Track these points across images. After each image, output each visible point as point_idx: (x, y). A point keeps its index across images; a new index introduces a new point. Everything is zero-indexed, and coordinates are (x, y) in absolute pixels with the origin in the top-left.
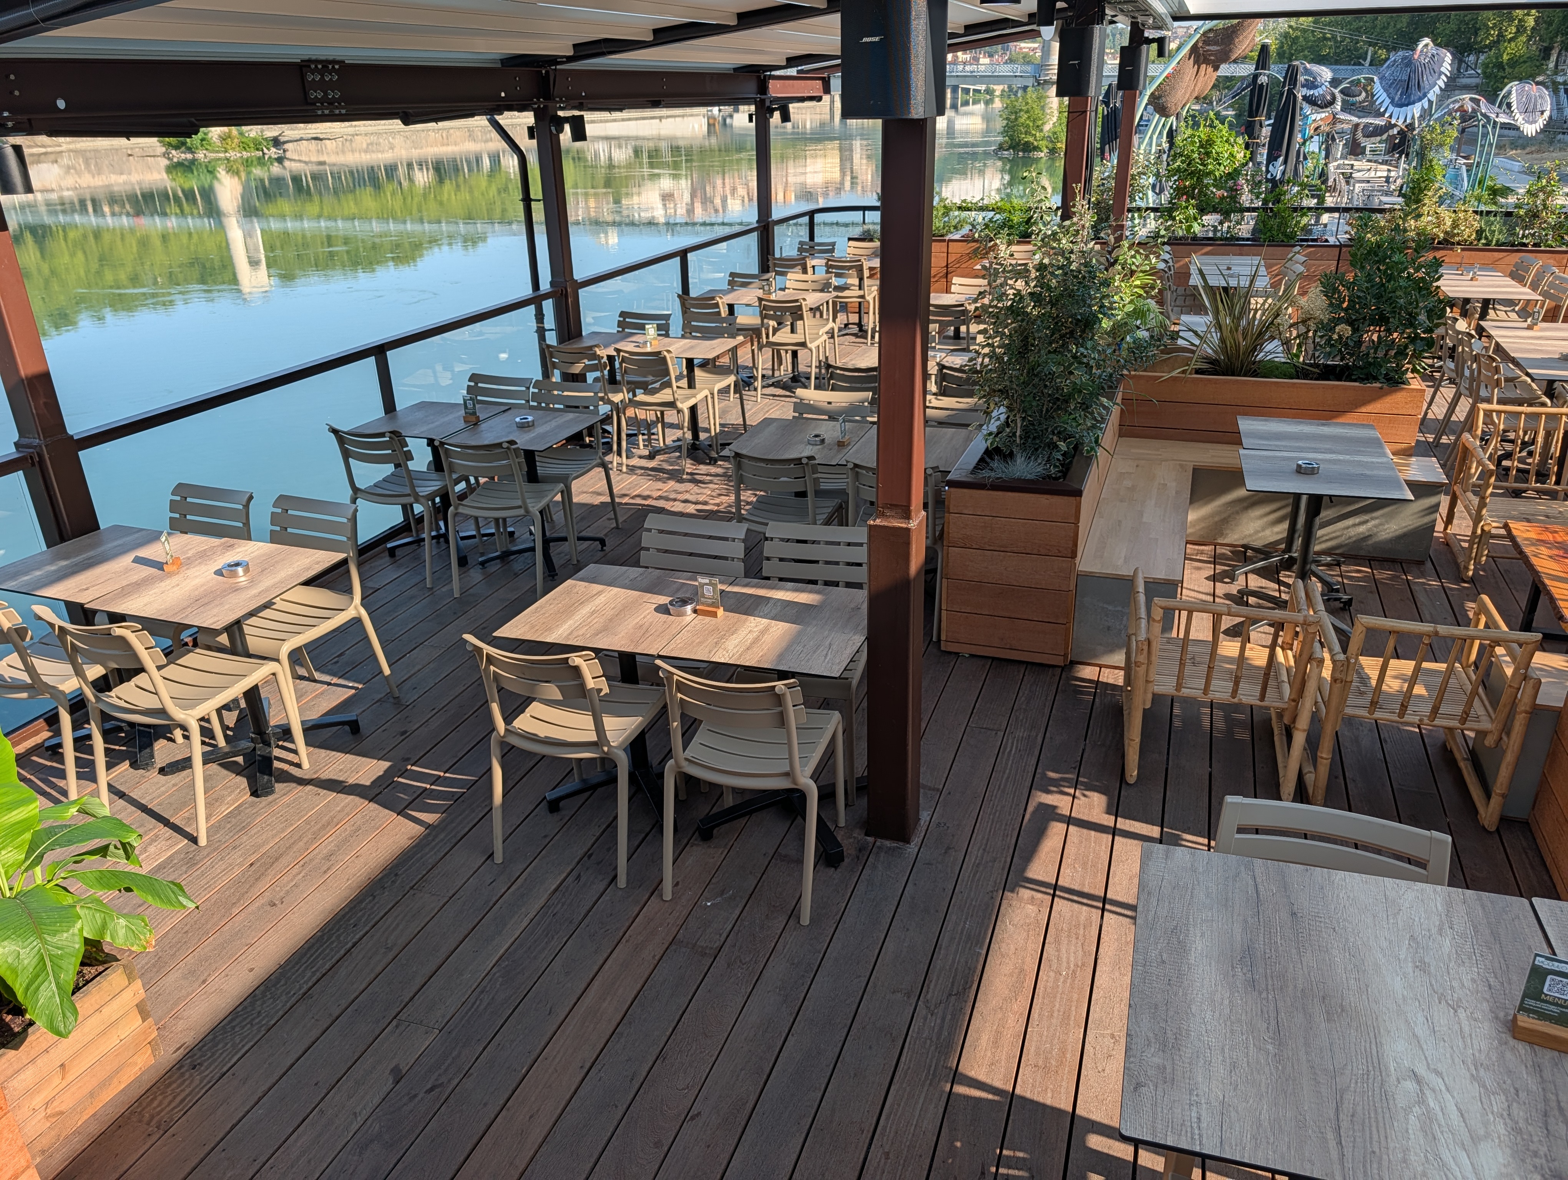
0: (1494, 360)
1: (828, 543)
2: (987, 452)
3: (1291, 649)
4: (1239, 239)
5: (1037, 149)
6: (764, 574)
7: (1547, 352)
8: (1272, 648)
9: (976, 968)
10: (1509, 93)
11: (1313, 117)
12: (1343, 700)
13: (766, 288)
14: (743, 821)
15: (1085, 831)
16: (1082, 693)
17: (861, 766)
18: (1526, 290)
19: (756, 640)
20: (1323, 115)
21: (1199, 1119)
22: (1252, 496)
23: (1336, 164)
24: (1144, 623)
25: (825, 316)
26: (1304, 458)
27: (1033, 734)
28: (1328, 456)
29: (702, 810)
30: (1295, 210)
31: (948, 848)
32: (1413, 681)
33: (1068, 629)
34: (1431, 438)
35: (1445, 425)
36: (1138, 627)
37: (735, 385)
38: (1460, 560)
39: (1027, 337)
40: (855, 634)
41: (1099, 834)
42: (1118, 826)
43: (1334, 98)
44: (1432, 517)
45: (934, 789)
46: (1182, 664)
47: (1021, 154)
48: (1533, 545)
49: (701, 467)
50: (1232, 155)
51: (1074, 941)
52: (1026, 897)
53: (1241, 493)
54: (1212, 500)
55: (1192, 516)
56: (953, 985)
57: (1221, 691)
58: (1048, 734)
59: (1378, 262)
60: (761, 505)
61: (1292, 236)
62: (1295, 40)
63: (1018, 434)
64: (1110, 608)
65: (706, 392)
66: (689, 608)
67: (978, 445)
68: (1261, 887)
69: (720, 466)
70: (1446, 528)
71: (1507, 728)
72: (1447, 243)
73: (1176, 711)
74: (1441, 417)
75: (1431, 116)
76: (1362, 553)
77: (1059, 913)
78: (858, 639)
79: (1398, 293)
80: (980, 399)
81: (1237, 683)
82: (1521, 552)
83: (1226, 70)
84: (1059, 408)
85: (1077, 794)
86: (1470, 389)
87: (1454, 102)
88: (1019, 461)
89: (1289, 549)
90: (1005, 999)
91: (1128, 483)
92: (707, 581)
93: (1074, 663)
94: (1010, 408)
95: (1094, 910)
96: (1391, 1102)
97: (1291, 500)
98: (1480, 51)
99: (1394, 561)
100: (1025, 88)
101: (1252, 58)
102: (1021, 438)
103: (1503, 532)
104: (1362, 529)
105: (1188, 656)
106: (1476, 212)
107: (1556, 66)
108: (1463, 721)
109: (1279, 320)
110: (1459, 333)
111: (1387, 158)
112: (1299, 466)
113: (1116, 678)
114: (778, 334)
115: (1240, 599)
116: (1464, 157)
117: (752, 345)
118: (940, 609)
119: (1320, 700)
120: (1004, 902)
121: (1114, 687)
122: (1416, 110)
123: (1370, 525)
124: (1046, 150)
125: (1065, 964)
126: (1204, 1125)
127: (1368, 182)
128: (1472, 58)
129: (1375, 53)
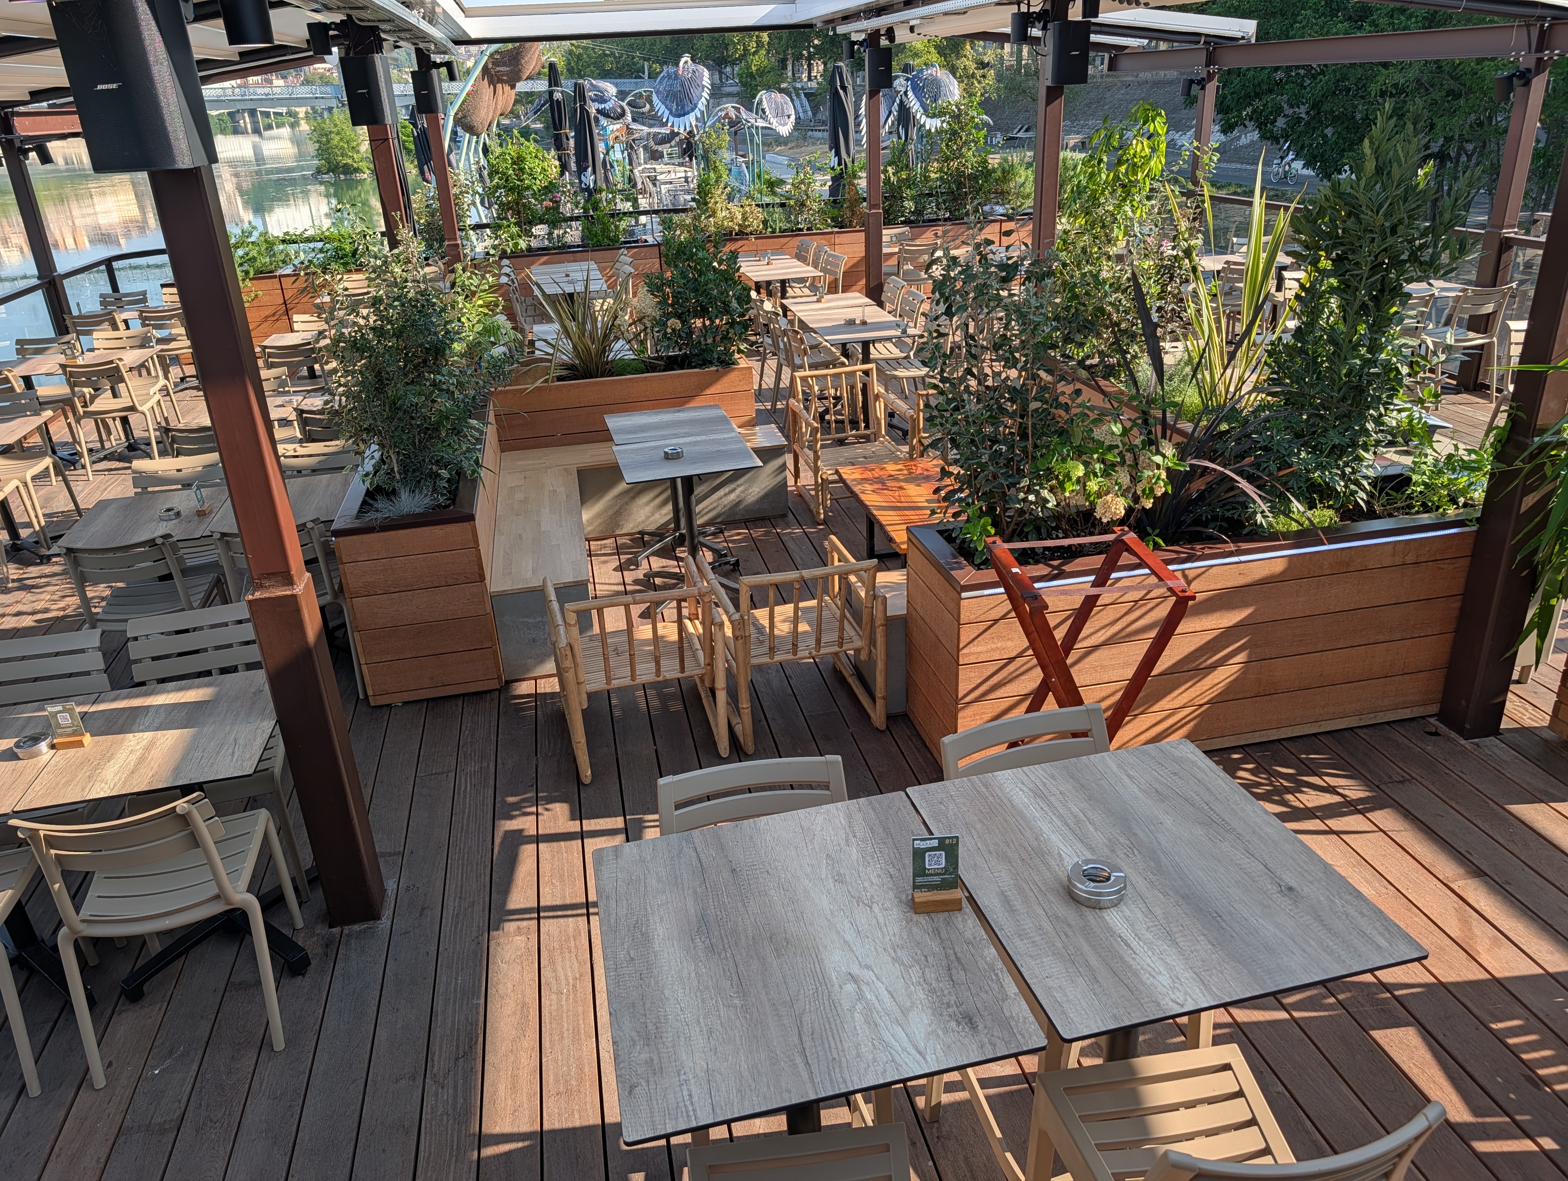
0: (798, 333)
1: (212, 627)
2: (368, 493)
3: (698, 618)
4: (570, 247)
5: (357, 170)
6: (137, 680)
7: (835, 320)
8: (680, 621)
9: (478, 1020)
10: (761, 101)
11: (611, 128)
12: (747, 652)
13: (68, 352)
14: (179, 963)
15: (555, 844)
16: (523, 710)
17: (307, 857)
18: (810, 268)
19: (141, 760)
20: (618, 126)
21: (690, 1095)
22: (631, 489)
23: (640, 168)
24: (562, 629)
25: (153, 374)
26: (670, 444)
27: (485, 764)
28: (688, 439)
29: (123, 969)
30: (612, 216)
31: (423, 909)
32: (796, 621)
33: (495, 653)
34: (768, 406)
35: (777, 393)
36: (558, 634)
37: (55, 467)
38: (812, 506)
39: (379, 373)
40: (262, 720)
41: (568, 843)
42: (585, 829)
43: (623, 110)
44: (783, 475)
45: (394, 854)
46: (606, 659)
47: (342, 177)
48: (859, 484)
49: (31, 569)
50: (544, 169)
51: (567, 955)
52: (512, 930)
53: (622, 487)
54: (601, 497)
55: (586, 516)
56: (457, 1048)
57: (646, 673)
58: (499, 761)
59: (687, 260)
60: (117, 600)
61: (615, 240)
62: (579, 57)
63: (396, 469)
64: (530, 621)
65: (15, 483)
66: (43, 746)
67: (357, 488)
68: (702, 856)
69: (56, 563)
70: (796, 482)
71: (872, 642)
72: (742, 234)
73: (614, 702)
74: (772, 386)
75: (705, 123)
76: (737, 517)
77: (548, 934)
78: (268, 724)
79: (710, 286)
80: (347, 440)
81: (658, 664)
82: (852, 492)
83: (522, 86)
84: (431, 437)
85: (540, 810)
86: (787, 359)
87: (721, 110)
88: (403, 497)
89: (677, 527)
90: (514, 1040)
91: (520, 496)
92: (60, 708)
93: (509, 683)
94: (382, 445)
95: (580, 919)
96: (839, 1008)
97: (669, 484)
98: (733, 63)
99: (763, 519)
100: (330, 110)
101: (544, 74)
102: (400, 474)
103: (836, 477)
104: (732, 497)
105: (610, 649)
106: (758, 205)
107: (793, 74)
108: (841, 645)
109: (618, 322)
110: (767, 312)
111: (681, 160)
112: (666, 453)
113: (550, 686)
114: (97, 401)
115: (647, 583)
116: (742, 156)
117: (66, 418)
118: (360, 665)
119: (730, 658)
120: (492, 943)
121: (553, 695)
122: (691, 118)
123: (737, 492)
124: (368, 172)
125: (564, 982)
126: (695, 1099)
127: (671, 183)
128: (728, 69)
129: (650, 67)
